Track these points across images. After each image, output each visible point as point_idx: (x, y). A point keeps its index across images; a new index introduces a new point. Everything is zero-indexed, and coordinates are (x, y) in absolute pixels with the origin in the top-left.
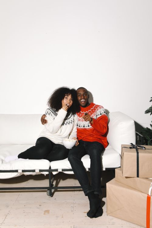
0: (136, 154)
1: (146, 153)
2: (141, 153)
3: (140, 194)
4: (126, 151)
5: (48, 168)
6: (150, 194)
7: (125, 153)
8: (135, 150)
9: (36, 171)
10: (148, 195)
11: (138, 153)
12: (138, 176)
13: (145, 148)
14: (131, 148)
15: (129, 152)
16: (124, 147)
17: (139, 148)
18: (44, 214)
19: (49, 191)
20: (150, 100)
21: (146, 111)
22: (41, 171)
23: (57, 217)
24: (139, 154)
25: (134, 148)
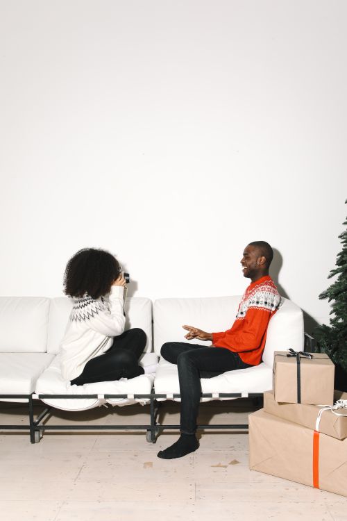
0: (296, 364)
1: (312, 363)
2: (304, 363)
3: (304, 430)
4: (280, 361)
5: (148, 392)
6: (317, 430)
7: (278, 363)
8: (295, 359)
9: (128, 397)
10: (315, 431)
11: (299, 363)
12: (299, 402)
13: (312, 356)
14: (288, 356)
15: (284, 361)
16: (278, 355)
17: (302, 356)
18: (145, 467)
19: (150, 432)
20: (327, 276)
21: (321, 295)
22: (136, 396)
23: (167, 471)
24: (302, 365)
25: (294, 356)
